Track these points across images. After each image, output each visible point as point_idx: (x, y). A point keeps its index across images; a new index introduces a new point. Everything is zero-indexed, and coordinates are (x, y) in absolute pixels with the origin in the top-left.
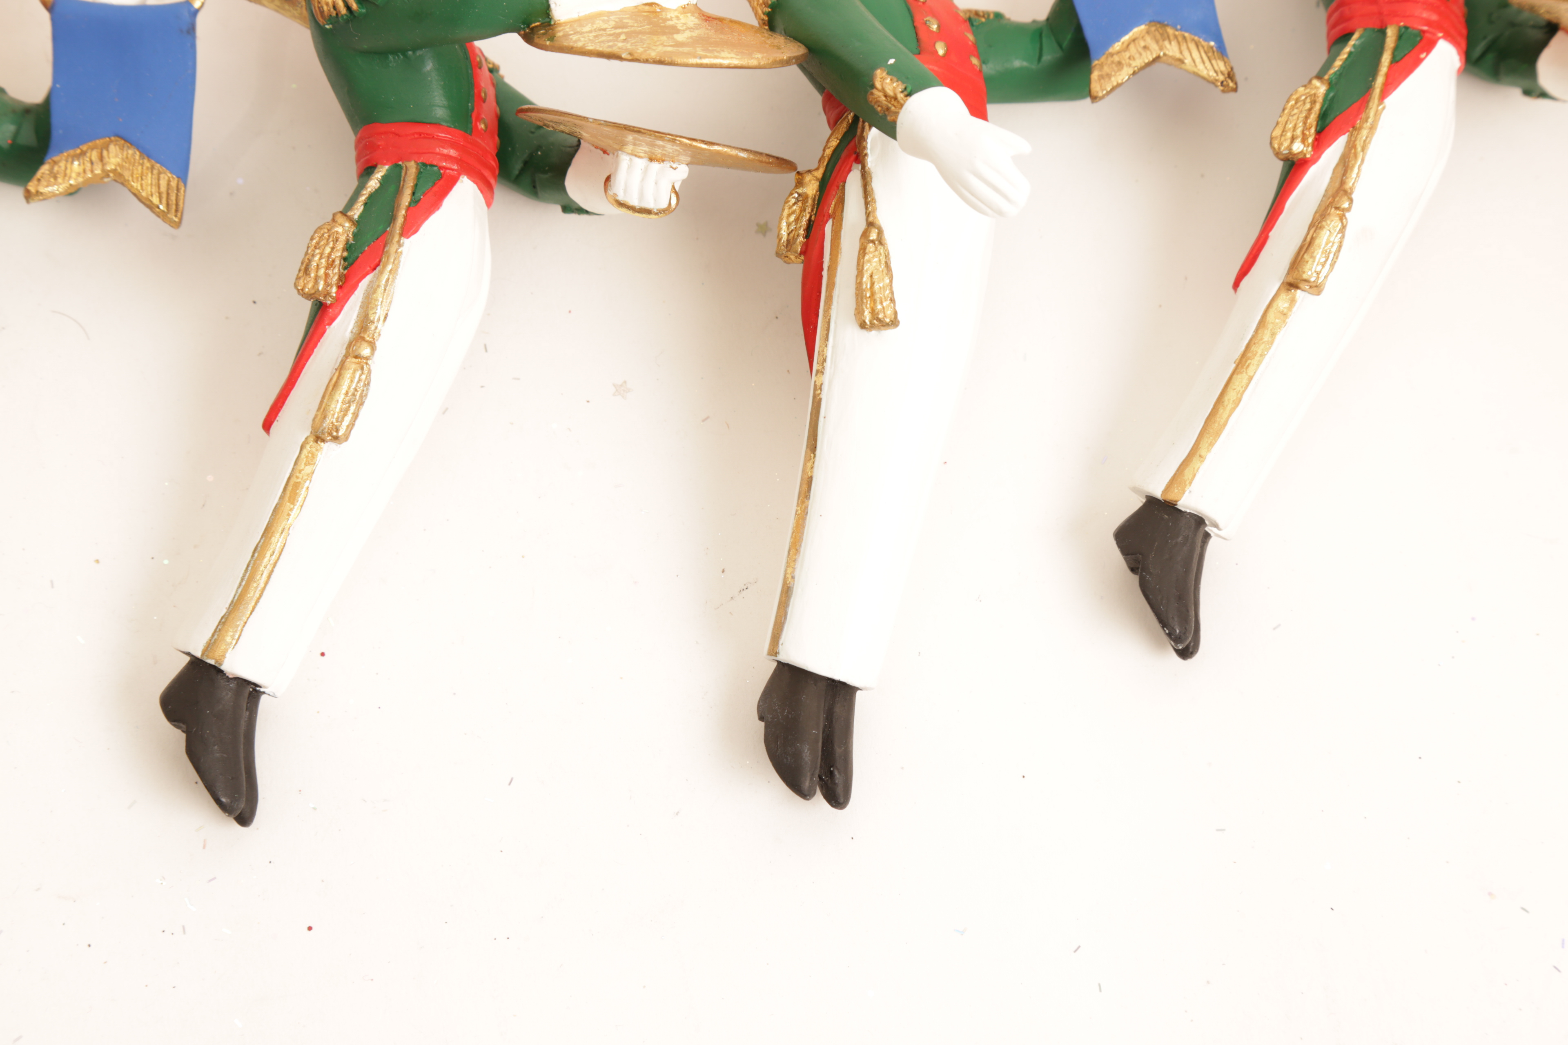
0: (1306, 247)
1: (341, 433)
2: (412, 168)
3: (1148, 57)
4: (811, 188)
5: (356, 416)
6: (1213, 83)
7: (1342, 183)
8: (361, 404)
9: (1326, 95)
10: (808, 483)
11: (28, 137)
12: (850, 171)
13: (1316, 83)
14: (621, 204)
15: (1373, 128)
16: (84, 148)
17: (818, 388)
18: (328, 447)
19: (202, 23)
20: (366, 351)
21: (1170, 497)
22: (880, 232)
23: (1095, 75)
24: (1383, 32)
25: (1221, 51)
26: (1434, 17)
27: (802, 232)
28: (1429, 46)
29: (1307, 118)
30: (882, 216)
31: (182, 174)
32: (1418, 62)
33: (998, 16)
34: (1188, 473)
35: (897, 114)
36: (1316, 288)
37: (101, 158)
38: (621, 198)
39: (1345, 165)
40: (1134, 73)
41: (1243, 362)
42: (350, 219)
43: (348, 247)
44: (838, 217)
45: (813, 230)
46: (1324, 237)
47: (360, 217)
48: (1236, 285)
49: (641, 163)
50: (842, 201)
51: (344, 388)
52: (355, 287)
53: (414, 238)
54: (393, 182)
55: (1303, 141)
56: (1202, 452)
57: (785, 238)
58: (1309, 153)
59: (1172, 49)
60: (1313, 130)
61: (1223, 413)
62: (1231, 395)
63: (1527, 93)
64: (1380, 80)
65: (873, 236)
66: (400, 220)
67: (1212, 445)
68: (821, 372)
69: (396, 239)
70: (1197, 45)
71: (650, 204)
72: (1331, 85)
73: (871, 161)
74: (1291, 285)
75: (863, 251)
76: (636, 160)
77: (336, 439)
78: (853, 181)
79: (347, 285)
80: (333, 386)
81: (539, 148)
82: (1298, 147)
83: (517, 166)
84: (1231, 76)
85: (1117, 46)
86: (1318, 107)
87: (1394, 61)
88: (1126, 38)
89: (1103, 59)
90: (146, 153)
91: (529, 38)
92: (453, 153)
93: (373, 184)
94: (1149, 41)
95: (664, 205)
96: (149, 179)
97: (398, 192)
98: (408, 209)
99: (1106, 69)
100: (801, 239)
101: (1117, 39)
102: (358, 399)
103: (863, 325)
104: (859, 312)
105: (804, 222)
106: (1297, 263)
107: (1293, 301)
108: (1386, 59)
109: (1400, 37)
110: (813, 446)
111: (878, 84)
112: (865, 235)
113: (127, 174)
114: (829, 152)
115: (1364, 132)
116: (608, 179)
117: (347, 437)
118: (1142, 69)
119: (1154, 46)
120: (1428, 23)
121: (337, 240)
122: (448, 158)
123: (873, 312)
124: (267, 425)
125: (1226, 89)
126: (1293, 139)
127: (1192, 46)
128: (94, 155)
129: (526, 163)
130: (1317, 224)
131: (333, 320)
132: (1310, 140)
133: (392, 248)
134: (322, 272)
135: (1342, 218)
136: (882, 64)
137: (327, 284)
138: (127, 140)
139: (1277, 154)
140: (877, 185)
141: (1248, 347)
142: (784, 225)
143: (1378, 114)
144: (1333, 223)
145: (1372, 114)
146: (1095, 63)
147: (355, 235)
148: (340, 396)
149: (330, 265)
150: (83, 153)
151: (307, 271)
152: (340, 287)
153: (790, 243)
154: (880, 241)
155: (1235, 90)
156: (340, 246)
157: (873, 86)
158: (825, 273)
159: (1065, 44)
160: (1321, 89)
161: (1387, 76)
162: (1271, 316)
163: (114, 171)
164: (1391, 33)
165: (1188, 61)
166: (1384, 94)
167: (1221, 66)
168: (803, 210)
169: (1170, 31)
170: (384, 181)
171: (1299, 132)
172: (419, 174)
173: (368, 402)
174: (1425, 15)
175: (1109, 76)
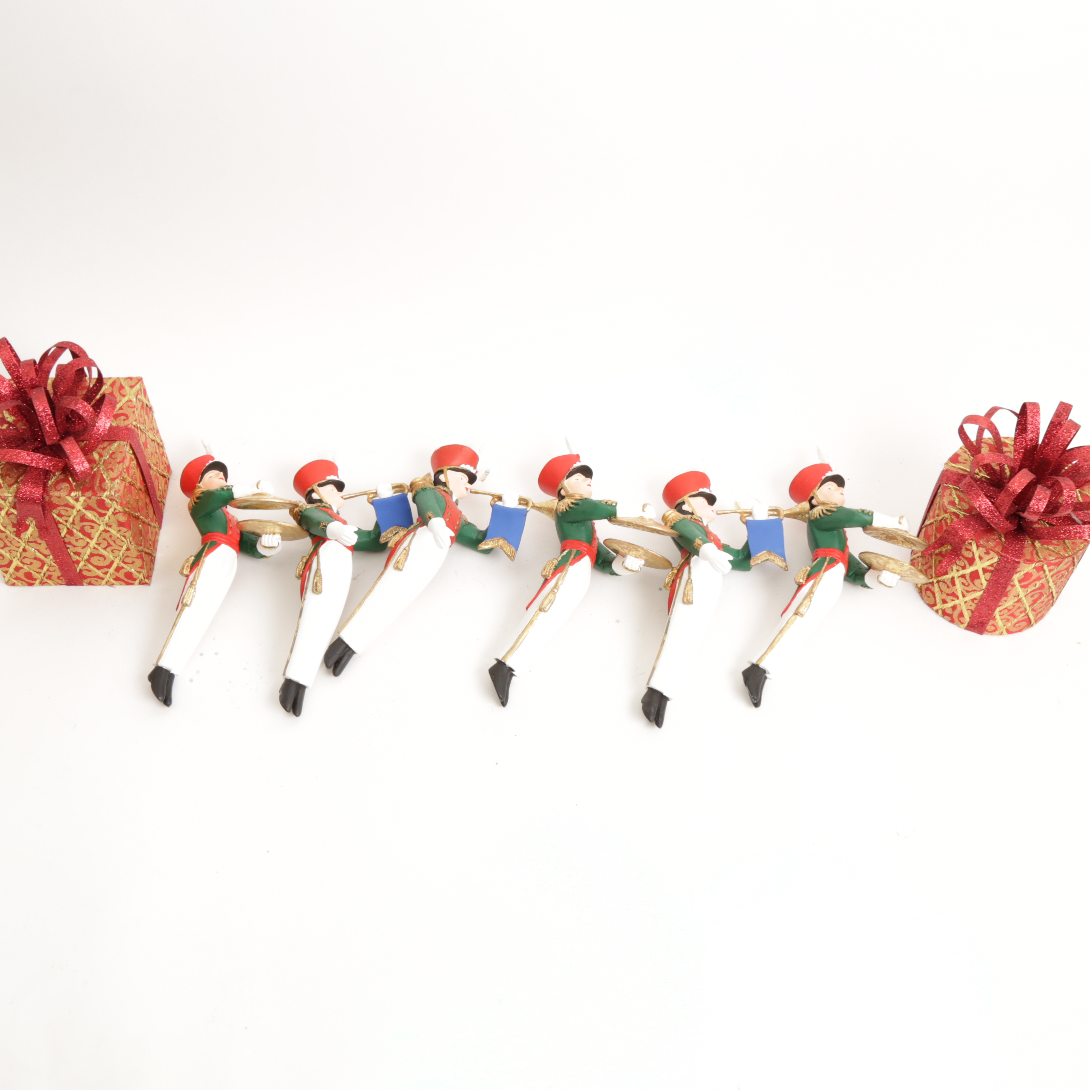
0: (801, 604)
1: (546, 609)
2: (574, 551)
3: (766, 558)
4: (675, 571)
5: (550, 606)
6: (782, 567)
7: (812, 591)
8: (552, 603)
9: (810, 571)
10: (663, 642)
11: (480, 537)
12: (686, 567)
13: (808, 567)
14: (627, 568)
15: (821, 579)
16: (494, 539)
17: (670, 618)
18: (542, 613)
19: (528, 514)
20: (556, 591)
21: (758, 663)
22: (691, 581)
23: (752, 561)
24: (826, 558)
25: (785, 561)
26: (839, 556)
27: (671, 581)
28: (837, 563)
29: (804, 574)
30: (693, 577)
31: (517, 549)
32: (834, 566)
33: (729, 546)
34: (763, 658)
35: (700, 548)
36: (802, 615)
37: (498, 542)
38: (626, 566)
39: (813, 586)
40: (762, 562)
41: (781, 632)
42: (557, 560)
43: (556, 566)
44: (681, 578)
45: (674, 581)
46: (805, 602)
47: (560, 560)
48: (782, 615)
49: (633, 558)
50: (682, 574)
51: (549, 598)
52: (556, 576)
53: (573, 566)
54: (569, 554)
55: (803, 579)
56: (768, 653)
57: (667, 582)
58: (804, 583)
59: (772, 557)
60: (806, 578)
61: (774, 644)
62: (777, 640)
63: (862, 586)
64: (824, 568)
65: (690, 581)
66: (570, 562)
67: (770, 651)
68: (671, 615)
69: (568, 565)
70: (779, 558)
71: (633, 569)
72: (812, 568)
73: (692, 565)
74: (796, 614)
75: (687, 584)
76: (632, 557)
77: (544, 611)
78: (686, 570)
79: (554, 575)
80: (546, 597)
81: (606, 558)
82: (801, 581)
83: (600, 562)
84: (786, 566)
85: (759, 555)
86: (807, 572)
87: (828, 564)
88: (761, 553)
89: (754, 558)
90: (509, 542)
91: (610, 520)
92: (585, 549)
93: (565, 553)
94: (767, 555)
95: (637, 569)
96: (508, 548)
97: (570, 555)
98: (572, 559)
99: (755, 560)
100: (671, 583)
101: (759, 553)
102: (552, 602)
103: (684, 602)
104: (683, 599)
105: (672, 579)
106: (798, 608)
107: (796, 619)
108: (826, 564)
109: (830, 559)
110: (666, 632)
111: (696, 541)
112: (688, 581)
113: (503, 546)
114: (681, 563)
115: (818, 579)
116: (623, 562)
117: (547, 611)
118: (764, 561)
119: (768, 556)
120: (838, 558)
121: (553, 564)
122: (584, 550)
123: (687, 600)
124: (527, 608)
125: (785, 570)
126: (800, 579)
127: (778, 558)
128: (496, 541)
129: (602, 561)
130: (804, 599)
131: (549, 583)
132: (805, 580)
133: (566, 568)
134: (548, 570)
135: (811, 598)
136: (698, 537)
137: (549, 574)
138: (505, 538)
139: (796, 582)
140: (692, 570)
141: (783, 628)
142: (667, 579)
143: (822, 576)
144: (808, 600)
145: (821, 575)
146: (752, 558)
147: (558, 564)
148: (547, 601)
149: (550, 569)
150: (493, 540)
151: (544, 570)
152: (552, 575)
153: (667, 584)
154: (691, 582)
155: (787, 570)
156: (554, 565)
157: (695, 542)
158: (676, 592)
159: (745, 554)
160: (809, 569)
161: (826, 567)
162: (790, 621)
163: (500, 545)
164: (828, 558)
165: (776, 561)
166: (825, 571)
167: (784, 564)
168: (672, 576)
169: (772, 553)
170: (567, 553)
171: (802, 577)
172: (576, 552)
173: (554, 604)
174: (837, 555)
175: (755, 561)
